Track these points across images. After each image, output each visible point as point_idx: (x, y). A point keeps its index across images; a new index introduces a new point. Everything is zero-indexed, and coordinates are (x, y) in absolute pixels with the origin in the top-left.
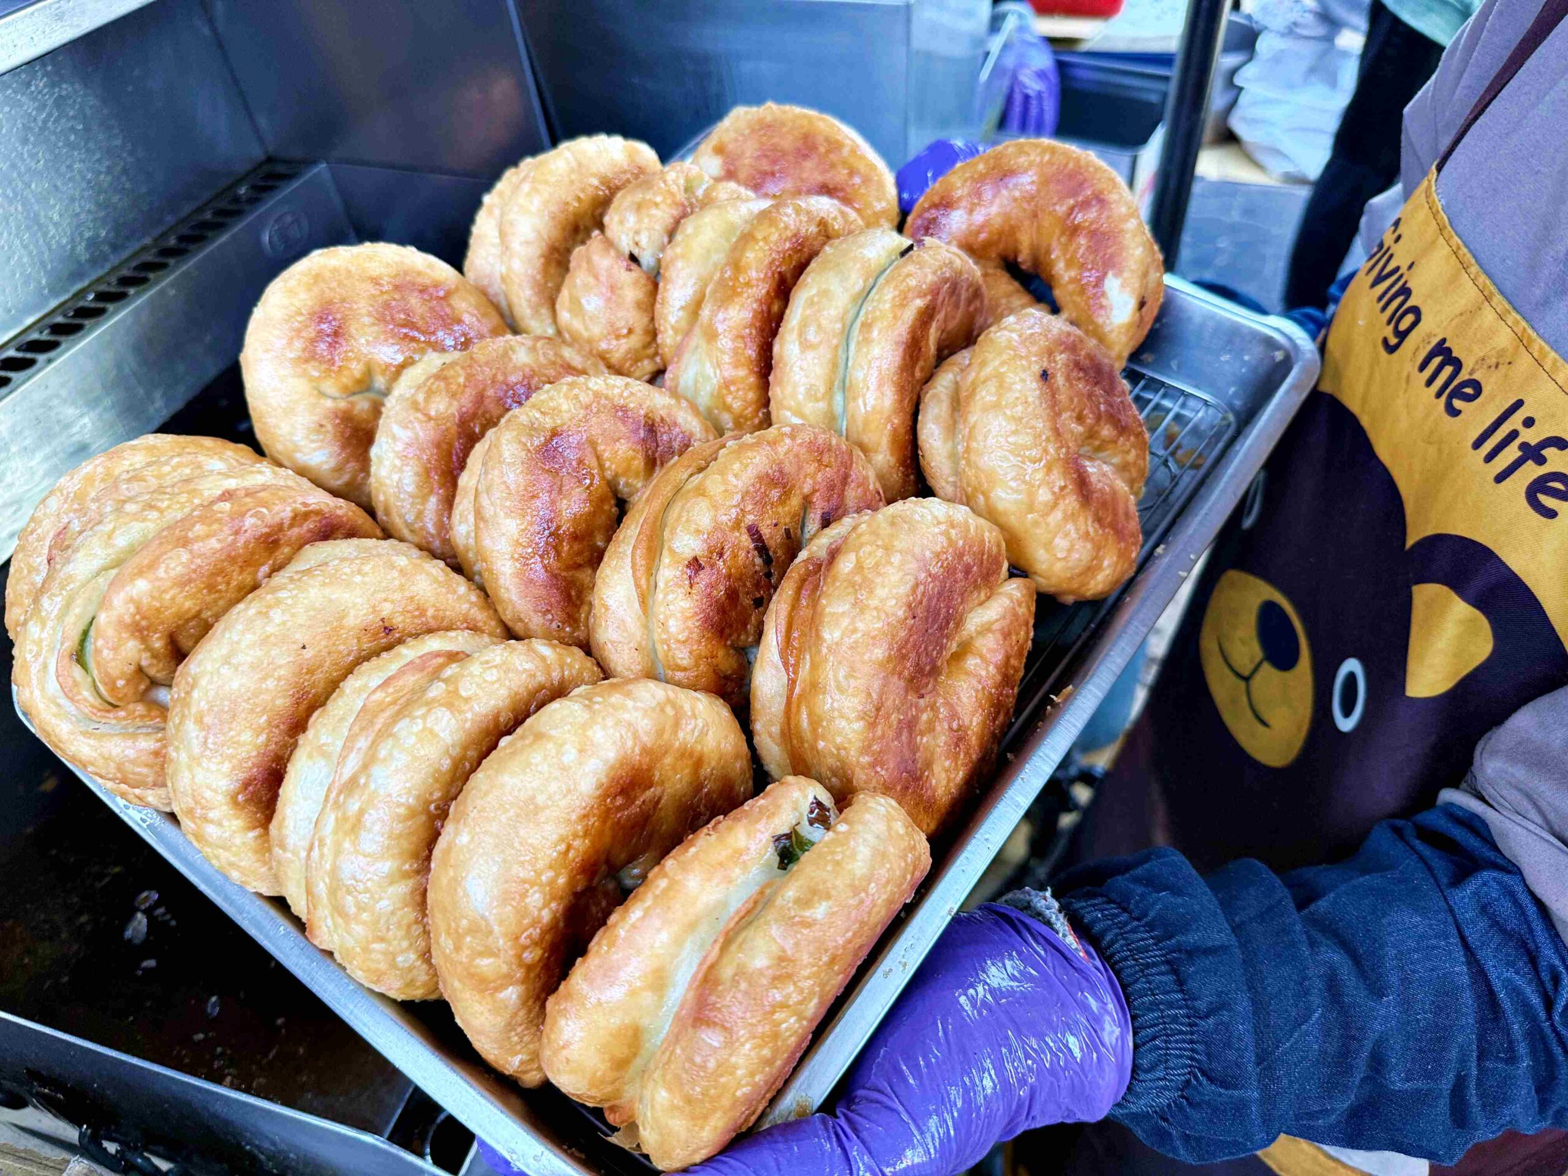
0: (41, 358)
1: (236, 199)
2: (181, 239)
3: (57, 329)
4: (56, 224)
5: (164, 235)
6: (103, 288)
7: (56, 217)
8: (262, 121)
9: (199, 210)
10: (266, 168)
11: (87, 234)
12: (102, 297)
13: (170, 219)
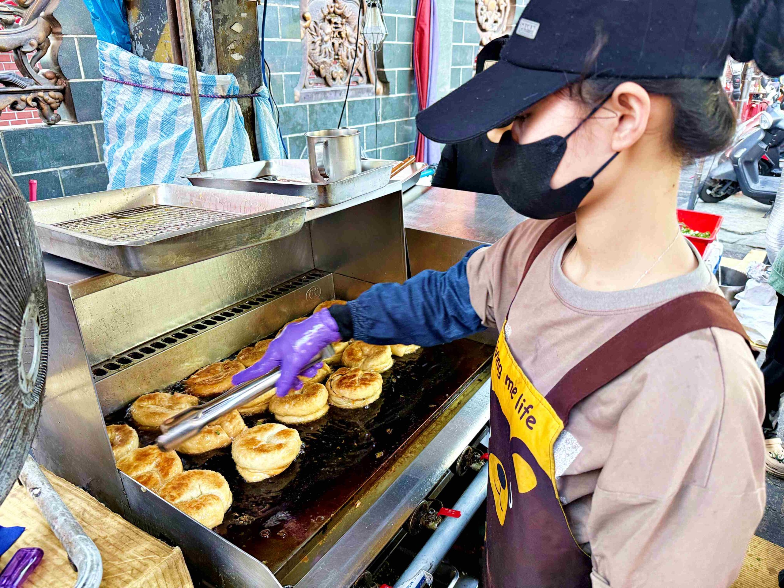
0: (227, 318)
1: (301, 280)
2: (280, 289)
3: (234, 310)
4: (245, 279)
5: (275, 287)
6: (252, 300)
7: (245, 276)
8: (316, 258)
9: (288, 282)
10: (314, 272)
11: (253, 283)
12: (251, 303)
13: (279, 283)
